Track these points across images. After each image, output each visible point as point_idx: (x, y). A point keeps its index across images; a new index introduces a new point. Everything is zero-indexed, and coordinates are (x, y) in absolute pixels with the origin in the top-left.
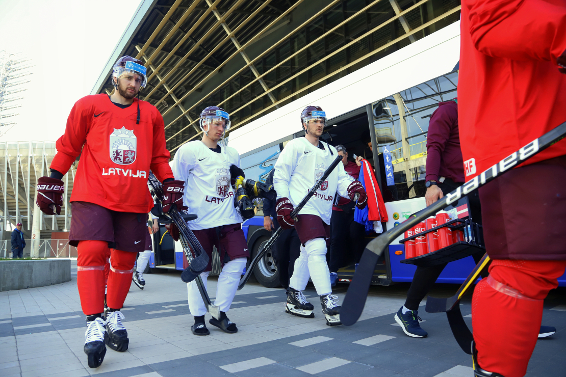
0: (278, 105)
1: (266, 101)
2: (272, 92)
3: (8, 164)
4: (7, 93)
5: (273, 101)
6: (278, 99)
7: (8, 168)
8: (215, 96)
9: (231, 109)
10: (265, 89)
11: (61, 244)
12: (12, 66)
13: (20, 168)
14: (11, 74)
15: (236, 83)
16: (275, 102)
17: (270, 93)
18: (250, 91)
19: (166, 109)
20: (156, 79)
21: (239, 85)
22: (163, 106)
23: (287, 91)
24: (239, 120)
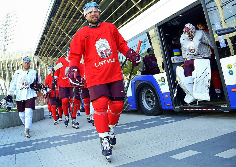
0: (142, 11)
1: (135, 10)
2: (138, 4)
3: (12, 63)
4: (8, 29)
5: (139, 9)
6: (142, 8)
7: (12, 65)
8: (107, 12)
9: (117, 18)
10: (134, 3)
11: (40, 99)
12: (9, 15)
13: (17, 64)
14: (8, 20)
15: (117, 3)
16: (141, 9)
17: (137, 4)
18: (126, 6)
19: (83, 23)
20: (75, 8)
21: (119, 4)
22: (81, 22)
23: (146, 2)
24: (122, 23)
